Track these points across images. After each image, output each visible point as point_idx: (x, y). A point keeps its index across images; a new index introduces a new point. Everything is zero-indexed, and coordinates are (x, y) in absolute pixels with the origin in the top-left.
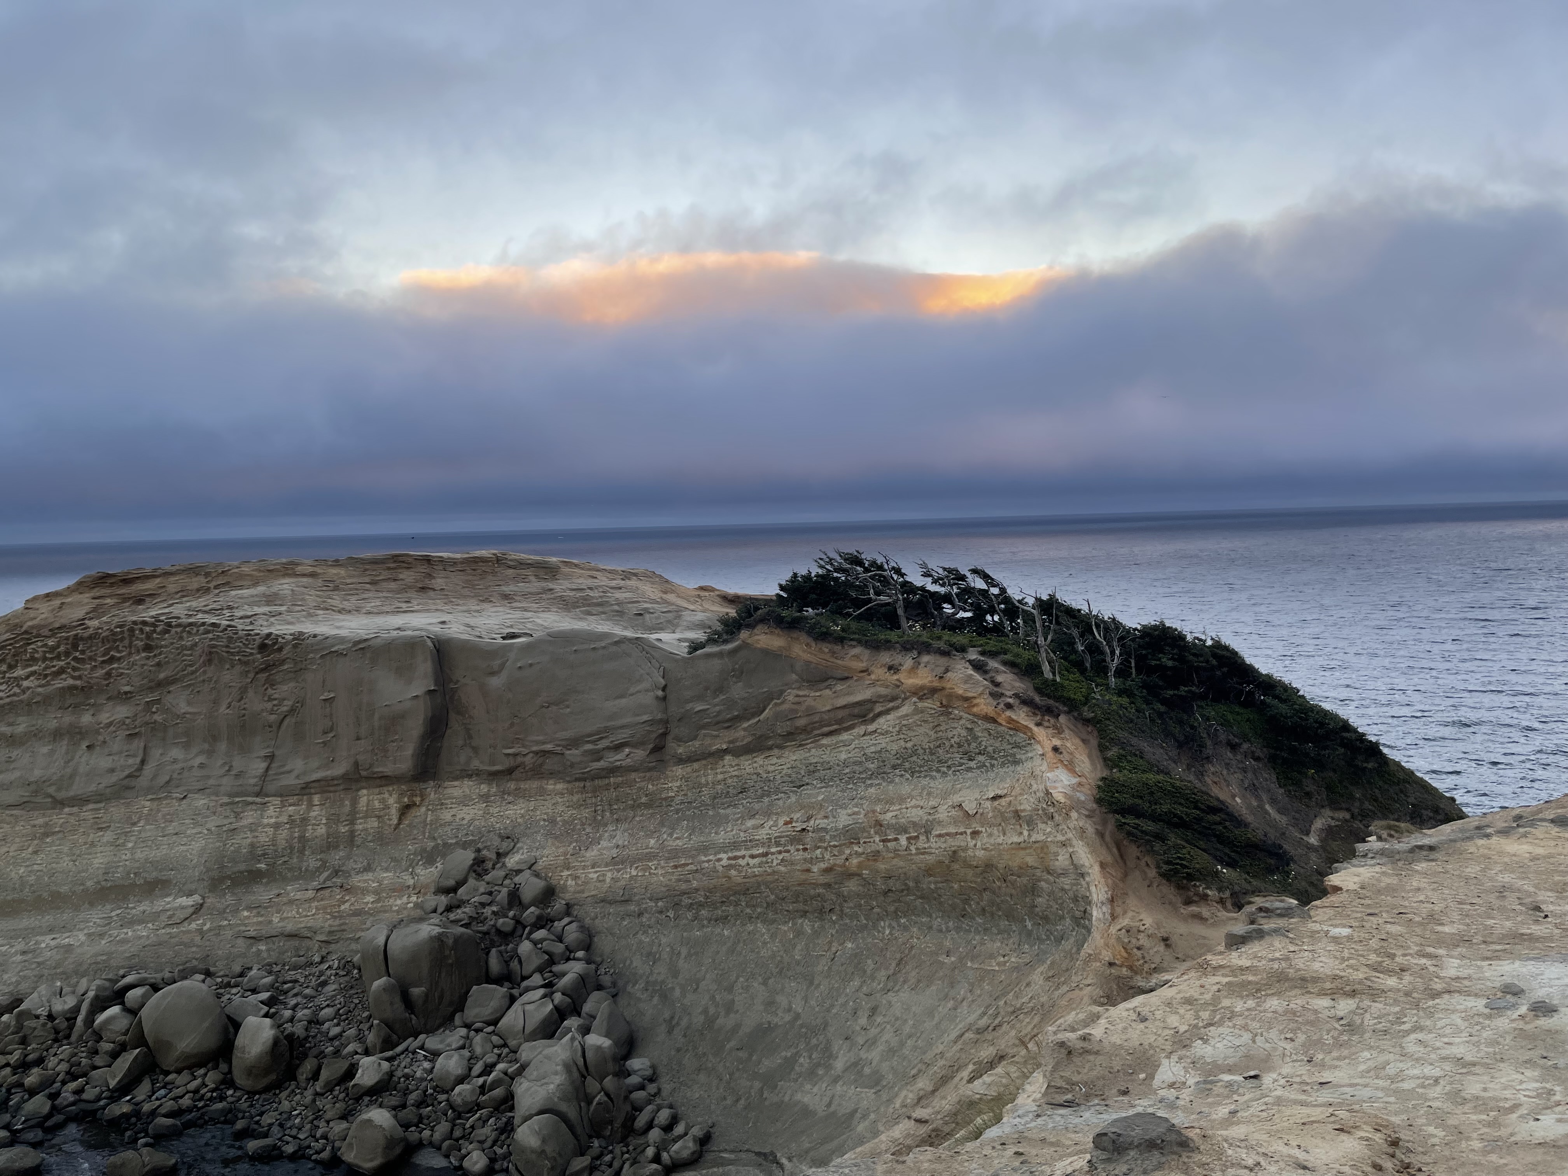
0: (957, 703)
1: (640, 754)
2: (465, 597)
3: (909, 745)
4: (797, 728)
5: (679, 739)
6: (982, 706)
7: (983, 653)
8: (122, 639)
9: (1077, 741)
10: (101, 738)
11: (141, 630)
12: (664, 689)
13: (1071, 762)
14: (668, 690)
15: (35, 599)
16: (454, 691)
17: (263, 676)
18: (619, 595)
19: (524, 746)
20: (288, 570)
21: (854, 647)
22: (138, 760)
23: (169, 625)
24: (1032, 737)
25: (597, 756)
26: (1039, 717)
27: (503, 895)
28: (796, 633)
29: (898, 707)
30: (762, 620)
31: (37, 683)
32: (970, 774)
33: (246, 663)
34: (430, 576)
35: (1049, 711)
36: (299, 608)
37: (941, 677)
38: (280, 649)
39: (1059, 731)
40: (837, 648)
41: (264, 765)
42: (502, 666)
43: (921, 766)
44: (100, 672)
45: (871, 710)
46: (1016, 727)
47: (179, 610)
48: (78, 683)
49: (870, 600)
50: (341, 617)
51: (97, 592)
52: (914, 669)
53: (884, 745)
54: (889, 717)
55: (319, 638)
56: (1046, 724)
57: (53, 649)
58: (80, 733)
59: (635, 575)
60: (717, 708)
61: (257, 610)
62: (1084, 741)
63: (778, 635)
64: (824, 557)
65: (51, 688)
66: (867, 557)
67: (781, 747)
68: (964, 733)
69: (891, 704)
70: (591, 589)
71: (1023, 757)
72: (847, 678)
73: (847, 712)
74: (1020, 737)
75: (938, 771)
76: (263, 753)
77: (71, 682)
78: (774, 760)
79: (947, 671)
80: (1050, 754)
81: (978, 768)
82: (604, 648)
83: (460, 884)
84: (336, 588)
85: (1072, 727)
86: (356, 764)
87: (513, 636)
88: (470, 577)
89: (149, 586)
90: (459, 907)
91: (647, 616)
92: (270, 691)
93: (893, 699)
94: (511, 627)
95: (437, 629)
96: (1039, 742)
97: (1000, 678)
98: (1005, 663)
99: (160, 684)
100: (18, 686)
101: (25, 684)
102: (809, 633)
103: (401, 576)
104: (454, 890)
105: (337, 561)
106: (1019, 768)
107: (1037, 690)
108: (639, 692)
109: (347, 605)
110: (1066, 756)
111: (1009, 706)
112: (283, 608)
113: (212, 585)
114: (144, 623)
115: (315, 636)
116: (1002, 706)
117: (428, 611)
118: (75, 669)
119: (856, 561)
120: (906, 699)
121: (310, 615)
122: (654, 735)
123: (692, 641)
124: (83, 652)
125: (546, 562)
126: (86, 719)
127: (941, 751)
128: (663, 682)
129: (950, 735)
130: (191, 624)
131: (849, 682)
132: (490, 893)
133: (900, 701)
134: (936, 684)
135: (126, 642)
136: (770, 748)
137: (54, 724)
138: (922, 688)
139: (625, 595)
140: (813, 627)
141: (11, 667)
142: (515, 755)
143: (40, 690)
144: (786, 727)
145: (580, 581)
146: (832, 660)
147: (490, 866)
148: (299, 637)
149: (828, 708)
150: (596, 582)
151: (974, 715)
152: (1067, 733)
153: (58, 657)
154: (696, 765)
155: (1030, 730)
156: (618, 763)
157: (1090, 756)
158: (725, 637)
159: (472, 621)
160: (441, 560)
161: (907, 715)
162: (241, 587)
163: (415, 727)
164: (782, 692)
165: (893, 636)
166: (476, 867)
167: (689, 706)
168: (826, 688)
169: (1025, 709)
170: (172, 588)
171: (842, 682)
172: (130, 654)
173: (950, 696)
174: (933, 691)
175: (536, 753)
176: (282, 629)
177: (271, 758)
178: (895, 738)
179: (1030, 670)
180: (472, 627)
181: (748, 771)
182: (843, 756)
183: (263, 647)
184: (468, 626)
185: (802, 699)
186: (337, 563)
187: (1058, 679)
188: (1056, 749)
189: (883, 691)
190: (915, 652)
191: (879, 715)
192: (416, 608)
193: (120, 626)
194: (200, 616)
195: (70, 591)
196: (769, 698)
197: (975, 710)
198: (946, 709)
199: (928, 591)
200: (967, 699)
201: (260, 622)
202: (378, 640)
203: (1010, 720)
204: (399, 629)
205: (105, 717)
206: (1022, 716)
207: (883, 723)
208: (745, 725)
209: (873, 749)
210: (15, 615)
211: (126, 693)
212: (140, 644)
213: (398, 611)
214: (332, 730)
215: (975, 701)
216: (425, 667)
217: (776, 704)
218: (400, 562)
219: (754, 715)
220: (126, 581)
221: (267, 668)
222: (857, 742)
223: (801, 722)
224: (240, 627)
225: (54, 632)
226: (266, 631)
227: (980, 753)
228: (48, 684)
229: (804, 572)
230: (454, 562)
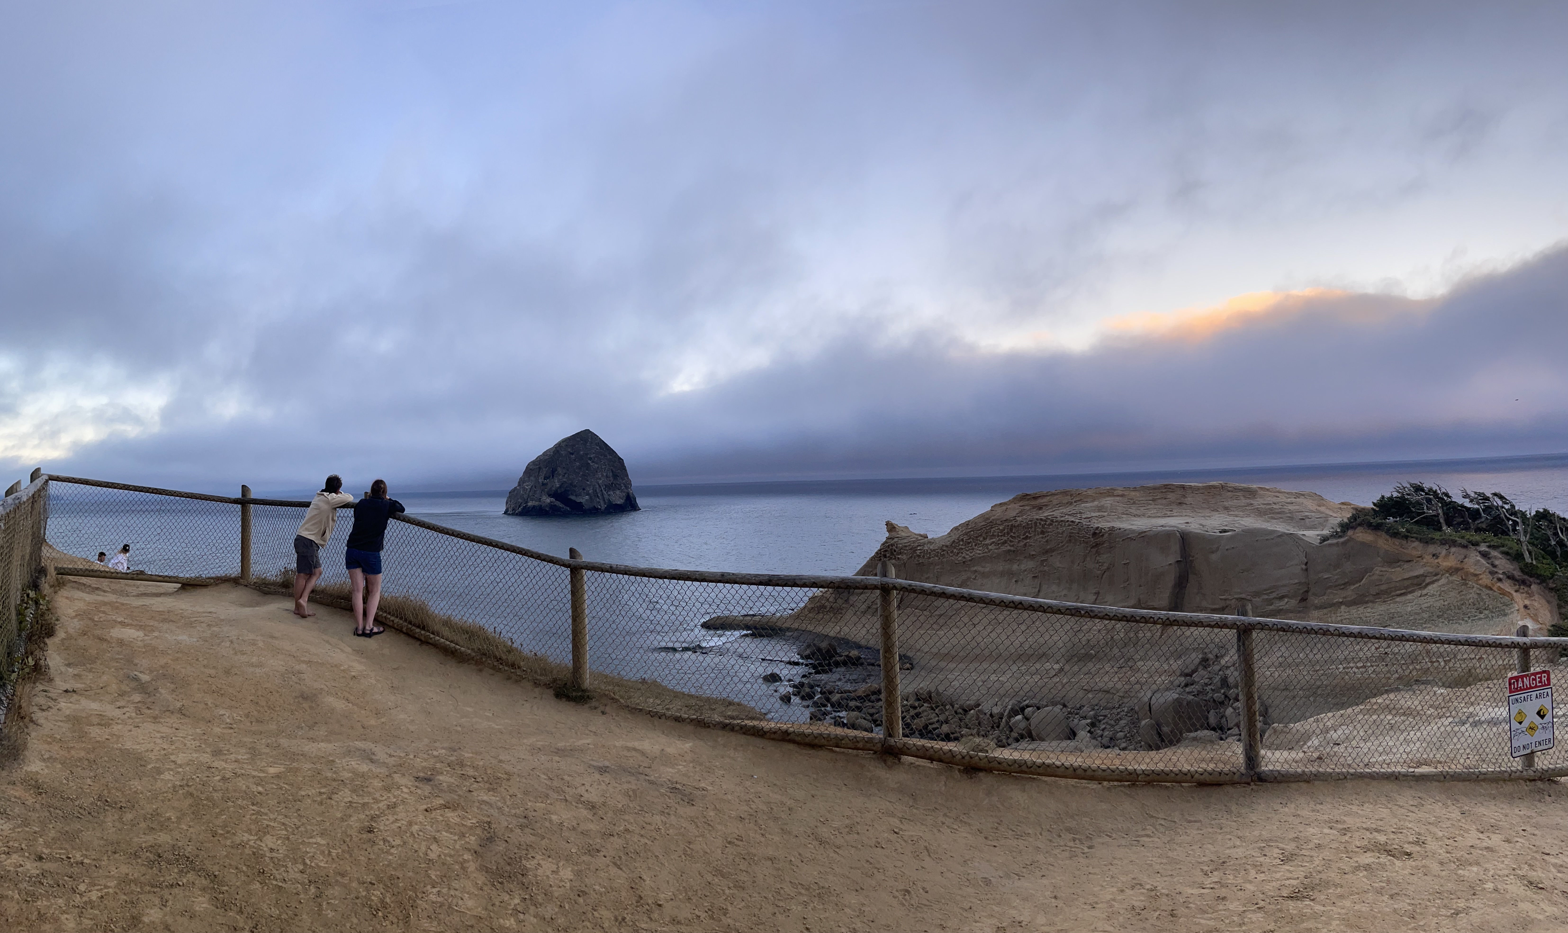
0: (1471, 578)
1: (1293, 602)
2: (1203, 508)
3: (1446, 603)
4: (1382, 591)
5: (1314, 594)
6: (1484, 580)
7: (1489, 547)
8: (1031, 528)
9: (1543, 602)
10: (1021, 577)
11: (1040, 523)
12: (1306, 564)
13: (1536, 615)
14: (1308, 565)
15: (996, 505)
16: (1192, 561)
17: (1094, 550)
18: (1291, 507)
19: (1230, 595)
20: (1110, 493)
21: (1414, 542)
22: (1037, 590)
23: (1052, 521)
24: (1512, 599)
25: (1270, 602)
26: (1517, 586)
27: (1217, 679)
28: (1379, 533)
29: (1438, 580)
30: (1360, 525)
31: (995, 547)
32: (1480, 622)
33: (1087, 543)
34: (1184, 496)
35: (1523, 582)
36: (1114, 514)
37: (1462, 562)
38: (1103, 536)
39: (1530, 595)
40: (1404, 542)
41: (1095, 597)
42: (1218, 549)
43: (1453, 617)
44: (1022, 544)
45: (1424, 581)
46: (1504, 593)
47: (1057, 513)
48: (1012, 548)
49: (1424, 513)
50: (1135, 519)
51: (1021, 503)
52: (1447, 556)
53: (1431, 603)
54: (1434, 585)
55: (1122, 530)
56: (1521, 591)
57: (1002, 531)
58: (1012, 574)
59: (1303, 495)
60: (1336, 577)
61: (1093, 514)
62: (1548, 602)
63: (1370, 534)
64: (1400, 486)
65: (1000, 550)
66: (1426, 486)
67: (1373, 602)
68: (1476, 596)
69: (1435, 578)
70: (1275, 503)
71: (1509, 612)
72: (1410, 561)
73: (1410, 582)
74: (1506, 599)
75: (1463, 620)
76: (1094, 591)
77: (1009, 548)
78: (1369, 610)
79: (1465, 557)
80: (1522, 609)
81: (1485, 618)
82: (1272, 539)
83: (1194, 671)
84: (1134, 503)
85: (1542, 593)
86: (1139, 600)
87: (1225, 531)
88: (1206, 497)
89: (1045, 500)
90: (1192, 684)
91: (1307, 520)
92: (1098, 558)
93: (1436, 575)
94: (1226, 526)
95: (1183, 526)
96: (1516, 602)
97: (1497, 562)
98: (1503, 553)
99: (1047, 552)
100: (987, 548)
101: (990, 547)
102: (1387, 532)
103: (1169, 497)
104: (1190, 675)
105: (1135, 488)
106: (1506, 618)
107: (1522, 570)
108: (1292, 565)
109: (1138, 512)
110: (1532, 611)
111: (1500, 580)
112: (1106, 514)
113: (1073, 501)
114: (1041, 520)
115: (1120, 529)
116: (1495, 579)
117: (1181, 516)
118: (1011, 541)
119: (1418, 489)
120: (1443, 575)
121: (1119, 518)
122: (1301, 592)
123: (1322, 536)
124: (1014, 533)
125: (1249, 488)
126: (1015, 567)
127: (1463, 607)
128: (1306, 561)
129: (1468, 597)
130: (1062, 521)
131: (1411, 564)
132: (1210, 679)
133: (1440, 576)
134: (1459, 566)
135: (1033, 529)
136: (1367, 602)
137: (1001, 568)
138: (1451, 568)
139: (1294, 507)
140: (1389, 530)
141: (985, 539)
142: (1225, 600)
143: (996, 551)
144: (1373, 591)
145: (1269, 499)
146: (1401, 549)
147: (1211, 663)
148: (1112, 529)
149: (1400, 579)
150: (1279, 500)
151: (1480, 585)
152: (1536, 597)
153: (1004, 535)
154: (1325, 611)
155: (1512, 595)
156: (1281, 608)
157: (1551, 612)
158: (1340, 534)
159: (1204, 522)
160: (1191, 487)
161: (1444, 585)
162: (1087, 502)
163: (1170, 581)
164: (1373, 569)
165: (1437, 535)
166: (1204, 663)
167: (1320, 575)
168: (1399, 566)
169: (1509, 581)
170: (1055, 502)
171: (1408, 563)
172: (1035, 535)
173: (1467, 574)
174: (1457, 570)
175: (1237, 599)
176: (1104, 525)
177: (1098, 593)
178: (1439, 598)
179: (1517, 557)
180: (1203, 526)
181: (1355, 615)
182: (1409, 609)
183: (1094, 534)
184: (1201, 525)
185: (1384, 573)
186: (1135, 489)
187: (1534, 563)
188: (1526, 607)
189: (1431, 570)
190: (1447, 545)
191: (1428, 584)
192: (1175, 514)
193: (1031, 521)
194: (1067, 517)
195: (1010, 502)
196: (1367, 571)
197: (1480, 582)
198: (1464, 582)
199: (1465, 507)
200: (1476, 575)
201: (1094, 521)
202: (1151, 532)
203: (1499, 588)
204: (1162, 526)
205: (1023, 567)
206: (1507, 586)
207: (1432, 589)
208: (1353, 587)
209: (1426, 605)
210: (987, 513)
211: (1033, 555)
212: (1039, 530)
213: (1165, 516)
214: (1128, 580)
215: (1481, 577)
216: (1176, 547)
217: (1370, 576)
218: (1168, 488)
219: (1357, 583)
220: (1035, 498)
221: (1097, 545)
222: (1416, 600)
223: (1383, 587)
224: (1084, 523)
225: (1003, 522)
226: (1096, 526)
227: (1485, 609)
228: (999, 548)
229: (1389, 495)
230: (1198, 488)
